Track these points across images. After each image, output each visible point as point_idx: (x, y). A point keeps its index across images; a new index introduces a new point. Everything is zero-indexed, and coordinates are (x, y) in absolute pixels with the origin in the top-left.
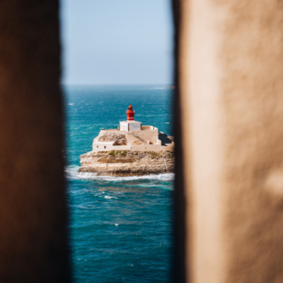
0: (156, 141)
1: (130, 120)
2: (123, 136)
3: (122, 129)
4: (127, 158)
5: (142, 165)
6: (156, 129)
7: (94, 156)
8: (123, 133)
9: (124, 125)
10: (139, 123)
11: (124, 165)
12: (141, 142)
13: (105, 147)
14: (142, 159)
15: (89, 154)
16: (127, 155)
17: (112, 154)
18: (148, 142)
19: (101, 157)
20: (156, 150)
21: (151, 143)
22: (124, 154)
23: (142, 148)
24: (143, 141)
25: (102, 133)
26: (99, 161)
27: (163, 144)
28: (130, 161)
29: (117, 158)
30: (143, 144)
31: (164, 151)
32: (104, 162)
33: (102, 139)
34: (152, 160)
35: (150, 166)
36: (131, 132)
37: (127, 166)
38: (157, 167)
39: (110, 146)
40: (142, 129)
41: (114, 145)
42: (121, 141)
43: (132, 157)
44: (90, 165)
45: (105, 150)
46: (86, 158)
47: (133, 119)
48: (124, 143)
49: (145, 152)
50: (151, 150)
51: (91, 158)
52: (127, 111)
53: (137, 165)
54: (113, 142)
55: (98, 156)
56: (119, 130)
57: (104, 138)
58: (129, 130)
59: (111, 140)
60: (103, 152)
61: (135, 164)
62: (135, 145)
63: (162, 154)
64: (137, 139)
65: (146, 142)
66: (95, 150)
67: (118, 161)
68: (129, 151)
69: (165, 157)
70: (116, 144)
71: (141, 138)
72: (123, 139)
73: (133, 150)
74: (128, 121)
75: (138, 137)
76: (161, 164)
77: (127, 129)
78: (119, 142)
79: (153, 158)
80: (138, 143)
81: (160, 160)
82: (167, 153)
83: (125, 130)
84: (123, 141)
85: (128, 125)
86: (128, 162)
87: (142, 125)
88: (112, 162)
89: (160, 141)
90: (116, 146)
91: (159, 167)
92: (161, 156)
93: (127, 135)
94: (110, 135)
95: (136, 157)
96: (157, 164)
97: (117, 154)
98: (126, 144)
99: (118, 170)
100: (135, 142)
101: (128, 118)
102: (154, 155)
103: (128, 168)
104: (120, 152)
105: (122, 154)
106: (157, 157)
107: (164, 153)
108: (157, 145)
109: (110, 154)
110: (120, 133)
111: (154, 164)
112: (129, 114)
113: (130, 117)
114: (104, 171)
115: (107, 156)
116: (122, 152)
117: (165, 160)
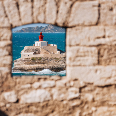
0: (56, 52)
1: (41, 40)
2: (39, 50)
3: (35, 46)
5: (50, 65)
6: (55, 45)
7: (22, 61)
8: (38, 48)
9: (38, 44)
10: (46, 42)
11: (40, 65)
12: (48, 52)
13: (29, 56)
14: (50, 62)
15: (19, 59)
16: (42, 60)
17: (33, 59)
18: (52, 52)
19: (27, 61)
20: (58, 57)
21: (54, 53)
22: (40, 59)
23: (49, 55)
24: (49, 52)
25: (26, 48)
26: (25, 63)
27: (61, 54)
28: (43, 63)
29: (36, 62)
30: (49, 54)
31: (62, 57)
32: (28, 64)
33: (26, 51)
34: (56, 62)
35: (55, 65)
36: (42, 47)
39: (31, 55)
40: (48, 45)
41: (34, 54)
43: (45, 61)
44: (20, 66)
45: (29, 57)
46: (17, 62)
47: (43, 40)
48: (39, 53)
49: (52, 58)
50: (55, 57)
51: (20, 62)
52: (40, 36)
53: (48, 65)
54: (33, 53)
55: (25, 61)
56: (34, 46)
57: (28, 51)
58: (41, 46)
59: (32, 51)
60: (28, 58)
61: (46, 65)
62: (45, 54)
63: (61, 59)
64: (46, 51)
65: (51, 53)
66: (23, 57)
67: (36, 64)
68: (43, 57)
69: (63, 61)
70: (35, 54)
71: (48, 50)
72: (38, 51)
73: (45, 57)
74: (40, 41)
75: (47, 51)
76: (61, 64)
77: (40, 46)
78: (36, 53)
79: (56, 61)
80: (47, 53)
81: (61, 62)
82: (64, 58)
83: (39, 46)
84: (39, 52)
85: (41, 43)
86: (42, 64)
87: (48, 43)
88: (32, 64)
89: (59, 52)
90: (35, 55)
91: (60, 66)
92: (61, 60)
93: (40, 49)
94: (31, 49)
95: (47, 60)
96: (59, 64)
97: (36, 59)
98: (40, 54)
99: (37, 68)
100: (45, 52)
101: (40, 39)
102: (57, 60)
103: (42, 67)
104: (38, 58)
105: (39, 59)
106: (58, 61)
107: (62, 58)
108: (58, 54)
109: (32, 59)
110: (36, 48)
111: (57, 64)
112: (41, 37)
113: (41, 39)
114: (29, 69)
115: (30, 60)
116: (39, 58)
117: (63, 62)
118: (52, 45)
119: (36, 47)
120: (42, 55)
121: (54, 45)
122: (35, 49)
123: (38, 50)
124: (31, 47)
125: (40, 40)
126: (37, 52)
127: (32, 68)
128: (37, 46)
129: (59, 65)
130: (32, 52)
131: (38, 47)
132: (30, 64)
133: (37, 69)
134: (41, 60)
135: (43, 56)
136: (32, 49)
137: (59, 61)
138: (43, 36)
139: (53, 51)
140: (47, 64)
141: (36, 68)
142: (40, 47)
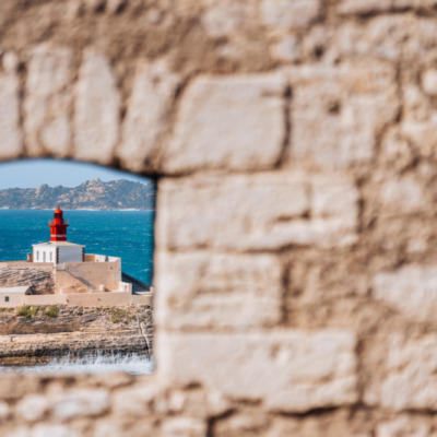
0: (117, 286)
1: (58, 239)
2: (48, 276)
3: (35, 260)
4: (59, 322)
5: (92, 338)
6: (113, 259)
8: (44, 269)
9: (44, 253)
10: (78, 248)
11: (51, 337)
12: (86, 287)
13: (7, 299)
14: (93, 324)
16: (60, 316)
17: (25, 314)
18: (101, 287)
20: (123, 305)
21: (106, 290)
22: (53, 313)
23: (89, 299)
24: (89, 285)
27: (133, 293)
28: (66, 329)
29: (38, 323)
30: (90, 292)
31: (138, 305)
32: (2, 334)
34: (116, 326)
35: (111, 338)
37: (59, 339)
38: (127, 339)
39: (19, 297)
40: (84, 259)
41: (28, 293)
42: (41, 286)
43: (70, 320)
45: (8, 305)
47: (64, 239)
48: (50, 289)
49: (98, 309)
50: (111, 306)
52: (52, 222)
53: (82, 336)
54: (25, 288)
56: (31, 260)
57: (3, 279)
58: (57, 262)
59: (20, 283)
60: (3, 310)
61: (75, 335)
62: (73, 294)
63: (134, 312)
64: (78, 281)
65: (95, 288)
67: (36, 331)
68: (63, 307)
69: (142, 320)
70: (32, 291)
71: (86, 278)
72: (46, 281)
73: (71, 305)
75: (82, 280)
76: (134, 333)
77: (54, 260)
78: (38, 289)
79: (117, 322)
80: (79, 289)
81: (133, 325)
82: (147, 310)
83: (48, 260)
84: (47, 285)
85: (57, 250)
86: (59, 331)
87: (84, 251)
88: (21, 333)
89: (127, 284)
90: (32, 297)
91: (132, 340)
92: (134, 318)
93: (54, 272)
94: (18, 273)
95: (79, 319)
96: (127, 334)
97: (36, 313)
98: (53, 293)
99: (40, 348)
100: (73, 287)
101: (53, 236)
102: (118, 315)
103: (60, 343)
104: (44, 309)
105: (48, 314)
106: (125, 320)
107: (139, 311)
108: (123, 294)
109: (21, 314)
110: (38, 268)
111: (119, 334)
112: (57, 226)
113: (57, 233)
114: (6, 352)
115: (14, 318)
116: (47, 310)
117: (142, 324)
118: (100, 258)
119: (39, 264)
120: (59, 297)
121: (107, 260)
122: (35, 272)
123: (43, 279)
124: (18, 267)
125: (53, 239)
126: (39, 284)
127: (21, 348)
128: (41, 260)
129: (128, 337)
130: (20, 285)
131: (44, 264)
132: (14, 332)
133: (38, 350)
134: (55, 316)
135: (65, 303)
136: (22, 272)
137: (126, 323)
138: (67, 222)
139: (102, 283)
140: (79, 333)
141: (34, 349)
142: (52, 264)
